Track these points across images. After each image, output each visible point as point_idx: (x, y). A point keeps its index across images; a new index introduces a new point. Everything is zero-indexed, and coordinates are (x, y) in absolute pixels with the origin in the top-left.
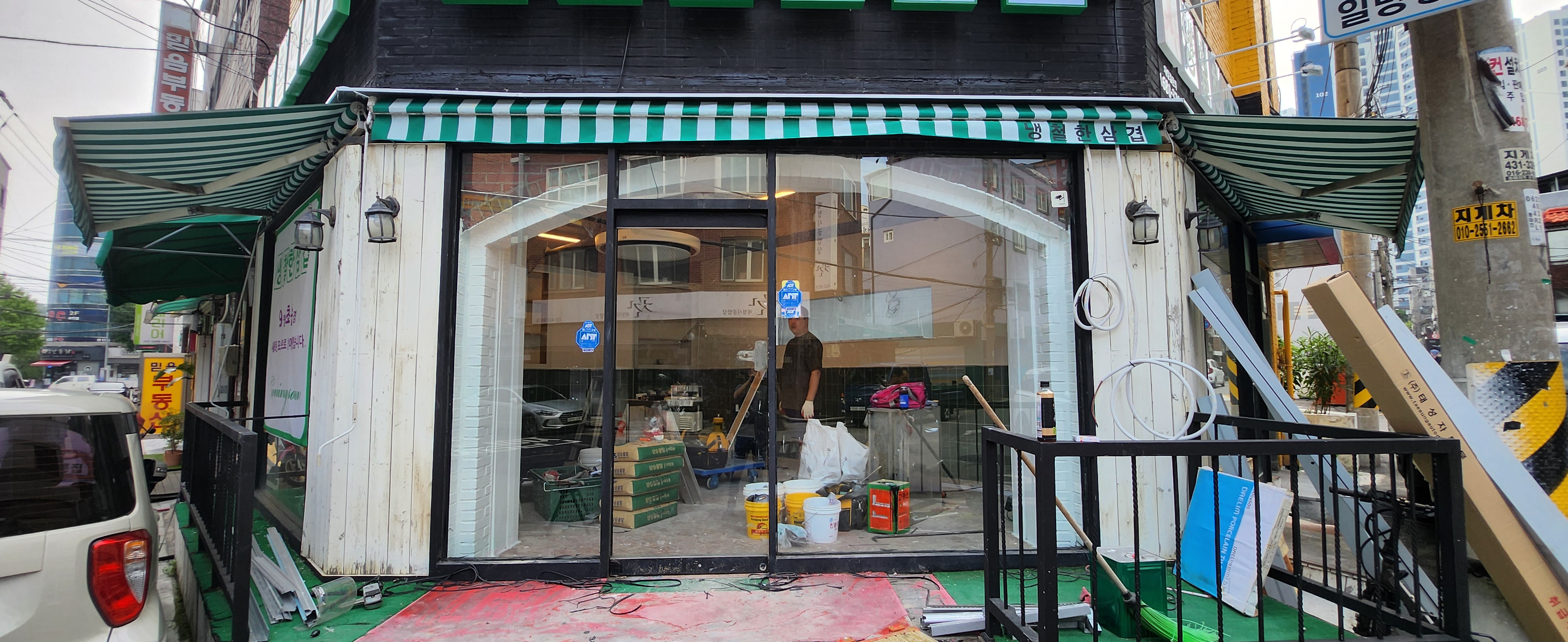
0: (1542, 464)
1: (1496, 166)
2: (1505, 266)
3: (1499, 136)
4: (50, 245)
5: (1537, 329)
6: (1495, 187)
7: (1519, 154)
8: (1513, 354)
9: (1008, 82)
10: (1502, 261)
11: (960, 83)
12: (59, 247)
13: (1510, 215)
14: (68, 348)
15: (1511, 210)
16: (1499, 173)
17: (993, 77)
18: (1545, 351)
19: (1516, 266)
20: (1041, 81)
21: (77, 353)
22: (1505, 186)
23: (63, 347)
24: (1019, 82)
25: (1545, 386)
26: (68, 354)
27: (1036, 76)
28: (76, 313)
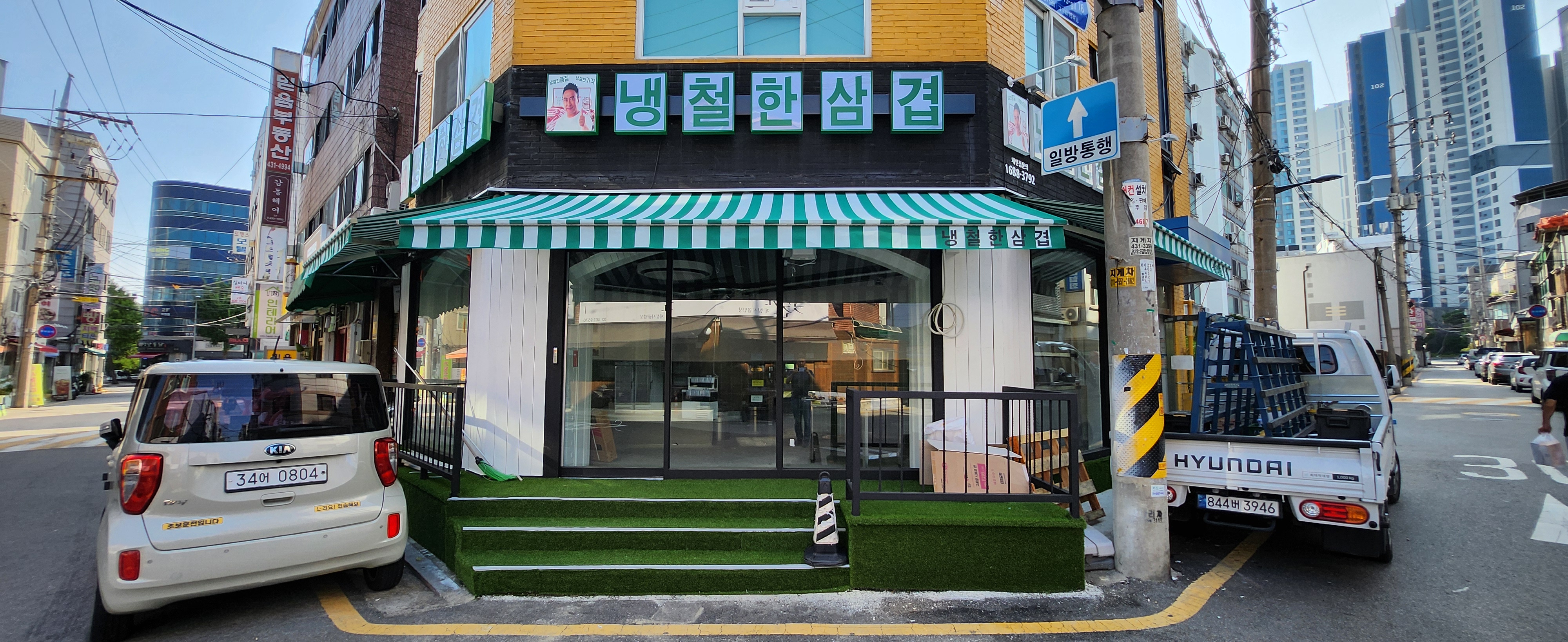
0: (1140, 410)
1: (1127, 246)
2: (1128, 302)
3: (1129, 230)
4: (146, 248)
5: (1142, 337)
6: (1126, 258)
7: (1139, 240)
8: (1129, 350)
9: (897, 175)
10: (1127, 300)
11: (866, 177)
12: (152, 249)
13: (1132, 274)
14: (161, 341)
15: (1132, 271)
16: (1128, 251)
17: (888, 173)
18: (1145, 349)
19: (1133, 302)
20: (918, 174)
21: (168, 345)
22: (1131, 258)
23: (156, 341)
24: (904, 176)
25: (1144, 368)
26: (161, 347)
27: (915, 172)
28: (167, 309)
